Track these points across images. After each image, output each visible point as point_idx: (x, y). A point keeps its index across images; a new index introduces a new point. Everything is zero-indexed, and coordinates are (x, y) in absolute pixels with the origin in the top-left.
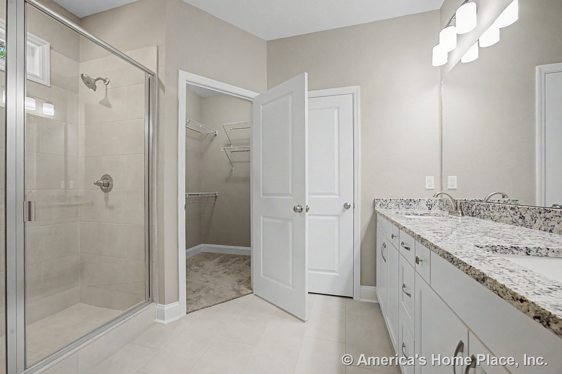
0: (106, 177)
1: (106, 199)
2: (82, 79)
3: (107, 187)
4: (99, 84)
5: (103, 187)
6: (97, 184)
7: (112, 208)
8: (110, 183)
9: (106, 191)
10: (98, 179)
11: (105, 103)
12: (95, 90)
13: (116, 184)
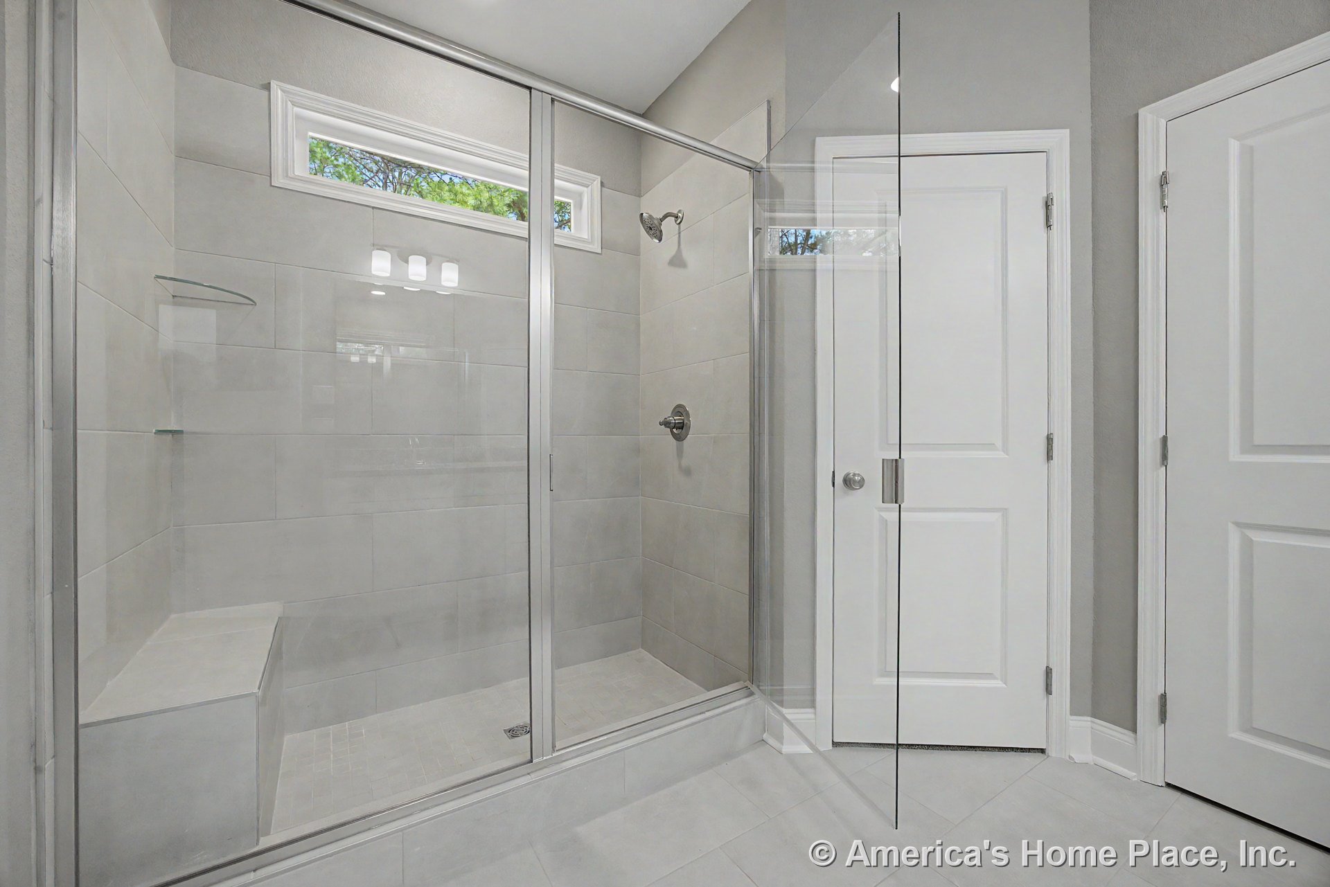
0: (680, 410)
1: (680, 453)
2: (642, 223)
3: (681, 430)
4: (668, 226)
5: (674, 430)
6: (666, 424)
7: (687, 472)
8: (686, 422)
9: (678, 438)
10: (667, 414)
11: (677, 261)
12: (660, 240)
13: (695, 422)
